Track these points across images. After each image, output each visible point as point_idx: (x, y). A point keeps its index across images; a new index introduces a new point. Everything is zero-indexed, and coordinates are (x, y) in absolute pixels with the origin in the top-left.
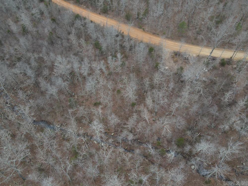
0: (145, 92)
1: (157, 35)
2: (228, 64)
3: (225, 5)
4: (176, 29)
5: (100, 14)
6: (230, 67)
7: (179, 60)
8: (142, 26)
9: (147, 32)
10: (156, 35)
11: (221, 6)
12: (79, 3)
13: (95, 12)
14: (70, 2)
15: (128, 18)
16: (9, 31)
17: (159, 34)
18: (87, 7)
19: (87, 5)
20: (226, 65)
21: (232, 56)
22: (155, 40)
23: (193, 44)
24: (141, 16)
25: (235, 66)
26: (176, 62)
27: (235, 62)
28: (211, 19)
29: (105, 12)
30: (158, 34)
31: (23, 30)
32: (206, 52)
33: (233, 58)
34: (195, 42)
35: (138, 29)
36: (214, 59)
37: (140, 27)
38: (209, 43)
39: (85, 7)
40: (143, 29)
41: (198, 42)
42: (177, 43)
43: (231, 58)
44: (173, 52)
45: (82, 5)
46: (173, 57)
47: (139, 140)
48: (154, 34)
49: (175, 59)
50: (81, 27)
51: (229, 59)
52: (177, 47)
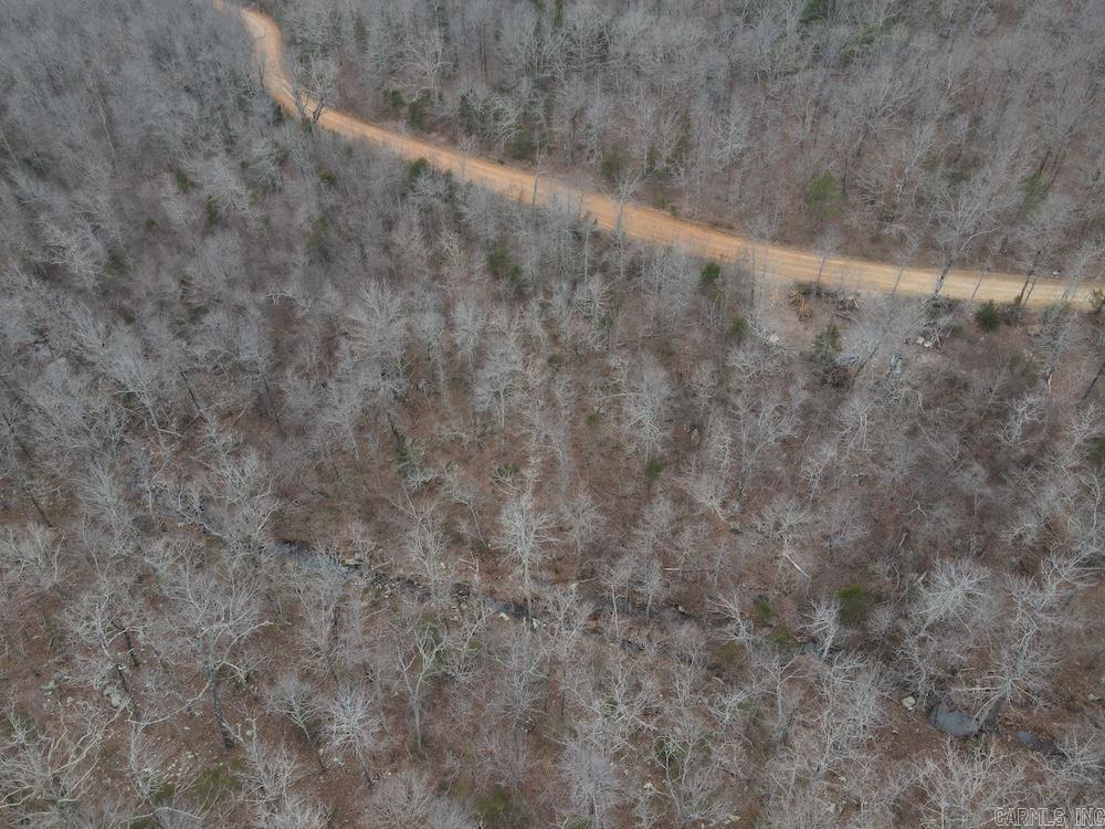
0: (693, 427)
1: (726, 230)
2: (1008, 323)
3: (976, 120)
4: (801, 202)
5: (502, 163)
6: (1018, 330)
7: (818, 311)
8: (665, 201)
9: (689, 219)
10: (723, 230)
11: (962, 124)
12: (422, 129)
13: (481, 155)
14: (385, 124)
15: (610, 173)
16: (150, 224)
17: (734, 225)
18: (453, 141)
19: (450, 133)
20: (1003, 327)
21: (1022, 293)
22: (722, 246)
23: (867, 257)
24: (661, 165)
25: (1036, 329)
26: (806, 318)
27: (1035, 314)
28: (930, 164)
29: (521, 153)
30: (730, 227)
31: (210, 219)
32: (920, 282)
33: (1023, 302)
34: (876, 248)
35: (653, 209)
36: (952, 306)
37: (660, 204)
38: (929, 254)
39: (442, 139)
40: (673, 208)
41: (886, 251)
42: (803, 257)
43: (1019, 299)
44: (792, 284)
45: (433, 135)
46: (796, 303)
47: (680, 608)
48: (715, 225)
49: (804, 308)
50: (437, 202)
51: (1009, 306)
52: (806, 267)
